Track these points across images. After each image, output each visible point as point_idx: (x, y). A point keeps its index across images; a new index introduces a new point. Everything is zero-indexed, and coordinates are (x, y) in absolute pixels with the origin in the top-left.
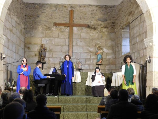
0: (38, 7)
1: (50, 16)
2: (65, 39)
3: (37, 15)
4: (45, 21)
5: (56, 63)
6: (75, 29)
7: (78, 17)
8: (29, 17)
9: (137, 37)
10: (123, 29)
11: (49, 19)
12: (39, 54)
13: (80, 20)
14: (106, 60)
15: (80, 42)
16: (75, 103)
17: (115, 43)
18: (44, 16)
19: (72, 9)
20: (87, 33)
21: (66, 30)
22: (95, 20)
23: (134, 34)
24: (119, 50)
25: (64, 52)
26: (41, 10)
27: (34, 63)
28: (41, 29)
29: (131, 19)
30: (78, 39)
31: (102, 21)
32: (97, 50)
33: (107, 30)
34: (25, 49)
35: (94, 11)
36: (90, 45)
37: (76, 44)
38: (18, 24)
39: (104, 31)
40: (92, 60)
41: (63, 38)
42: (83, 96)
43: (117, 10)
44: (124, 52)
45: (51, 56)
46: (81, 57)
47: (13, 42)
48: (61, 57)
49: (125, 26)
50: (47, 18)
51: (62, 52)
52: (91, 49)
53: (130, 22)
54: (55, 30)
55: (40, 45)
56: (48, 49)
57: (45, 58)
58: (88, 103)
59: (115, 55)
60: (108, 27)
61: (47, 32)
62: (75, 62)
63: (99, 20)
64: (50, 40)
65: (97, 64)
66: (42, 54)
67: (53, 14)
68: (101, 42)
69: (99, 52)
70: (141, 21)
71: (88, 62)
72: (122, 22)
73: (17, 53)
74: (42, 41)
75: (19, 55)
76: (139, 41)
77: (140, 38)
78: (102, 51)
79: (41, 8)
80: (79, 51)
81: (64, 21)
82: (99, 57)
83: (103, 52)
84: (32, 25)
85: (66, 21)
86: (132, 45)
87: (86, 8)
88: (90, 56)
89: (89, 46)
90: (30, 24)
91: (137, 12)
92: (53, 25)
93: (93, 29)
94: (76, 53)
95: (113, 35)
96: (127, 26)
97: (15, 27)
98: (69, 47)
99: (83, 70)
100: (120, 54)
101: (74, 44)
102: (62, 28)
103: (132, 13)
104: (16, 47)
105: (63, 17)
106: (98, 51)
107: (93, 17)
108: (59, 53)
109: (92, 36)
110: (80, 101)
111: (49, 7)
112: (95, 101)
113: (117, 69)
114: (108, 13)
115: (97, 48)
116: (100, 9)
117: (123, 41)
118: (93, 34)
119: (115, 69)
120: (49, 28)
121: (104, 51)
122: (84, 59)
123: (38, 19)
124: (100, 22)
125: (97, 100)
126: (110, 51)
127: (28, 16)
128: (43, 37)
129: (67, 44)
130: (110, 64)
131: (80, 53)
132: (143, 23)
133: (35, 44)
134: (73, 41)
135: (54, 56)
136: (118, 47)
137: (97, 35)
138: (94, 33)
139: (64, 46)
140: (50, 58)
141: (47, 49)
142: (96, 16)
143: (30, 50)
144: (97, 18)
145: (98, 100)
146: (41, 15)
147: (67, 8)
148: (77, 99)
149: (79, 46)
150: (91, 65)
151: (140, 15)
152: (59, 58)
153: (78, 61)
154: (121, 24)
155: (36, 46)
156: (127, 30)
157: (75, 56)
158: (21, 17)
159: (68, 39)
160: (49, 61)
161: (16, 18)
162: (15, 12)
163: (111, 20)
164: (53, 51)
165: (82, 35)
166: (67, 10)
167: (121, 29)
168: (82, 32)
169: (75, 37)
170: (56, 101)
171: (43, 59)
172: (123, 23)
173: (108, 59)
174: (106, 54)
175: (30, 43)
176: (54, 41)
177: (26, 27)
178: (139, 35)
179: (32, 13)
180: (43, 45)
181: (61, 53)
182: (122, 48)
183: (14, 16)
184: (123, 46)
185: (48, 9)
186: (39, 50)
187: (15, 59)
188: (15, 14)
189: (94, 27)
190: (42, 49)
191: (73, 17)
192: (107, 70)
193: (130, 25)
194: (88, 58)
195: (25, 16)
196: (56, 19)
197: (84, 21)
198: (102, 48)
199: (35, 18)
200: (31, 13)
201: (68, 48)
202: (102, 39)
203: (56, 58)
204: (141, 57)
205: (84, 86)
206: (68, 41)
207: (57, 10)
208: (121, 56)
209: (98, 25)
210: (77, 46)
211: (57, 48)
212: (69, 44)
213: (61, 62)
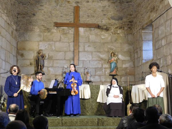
0: (34, 2)
1: (50, 14)
2: (69, 43)
3: (33, 13)
4: (43, 20)
5: (58, 74)
6: (81, 30)
7: (86, 14)
8: (23, 15)
9: (162, 39)
10: (143, 29)
11: (48, 18)
12: (35, 62)
13: (88, 18)
14: (122, 70)
15: (88, 47)
16: (84, 126)
17: (134, 48)
18: (41, 13)
19: (77, 5)
20: (97, 35)
21: (70, 32)
22: (107, 18)
23: (159, 36)
24: (139, 56)
25: (68, 60)
26: (37, 7)
27: (29, 74)
28: (38, 31)
29: (154, 16)
30: (85, 43)
31: (115, 20)
32: (110, 56)
33: (123, 31)
34: (18, 57)
35: (105, 7)
36: (102, 50)
37: (83, 49)
38: (8, 24)
39: (118, 32)
40: (104, 69)
41: (66, 41)
42: (94, 116)
43: (135, 6)
44: (146, 59)
45: (51, 65)
46: (90, 66)
47: (2, 48)
48: (63, 67)
49: (145, 26)
50: (46, 16)
51: (65, 59)
52: (103, 56)
53: (153, 20)
54: (56, 31)
55: (36, 51)
56: (47, 57)
57: (43, 68)
58: (100, 126)
59: (134, 63)
60: (124, 28)
61: (45, 34)
62: (82, 72)
63: (113, 18)
64: (49, 44)
65: (110, 75)
67: (53, 12)
68: (116, 46)
69: (113, 59)
70: (168, 19)
71: (98, 73)
72: (143, 20)
73: (8, 62)
74: (40, 46)
75: (10, 64)
76: (166, 43)
77: (167, 40)
78: (116, 58)
79: (37, 4)
80: (86, 58)
81: (67, 20)
82: (113, 65)
83: (118, 59)
84: (27, 25)
85: (69, 20)
86: (156, 49)
87: (95, 3)
88: (101, 65)
89: (100, 52)
90: (24, 24)
91: (163, 8)
92: (53, 26)
93: (104, 30)
94: (83, 61)
95: (130, 37)
96: (148, 26)
97: (4, 28)
98: (74, 54)
99: (92, 82)
100: (140, 61)
101: (81, 49)
102: (65, 29)
103: (156, 8)
104: (5, 54)
105: (66, 15)
106: (111, 58)
107: (105, 15)
108: (61, 61)
109: (102, 39)
110: (90, 123)
111: (48, 3)
112: (110, 122)
113: (136, 81)
114: (123, 9)
115: (110, 54)
116: (113, 4)
117: (143, 45)
118: (104, 36)
119: (134, 80)
120: (48, 29)
121: (119, 57)
122: (93, 68)
123: (34, 18)
124: (114, 21)
125: (112, 121)
126: (128, 58)
127: (21, 15)
128: (41, 41)
129: (72, 49)
130: (127, 74)
131: (88, 61)
132: (170, 20)
133: (30, 50)
134: (79, 46)
135: (55, 65)
136: (137, 52)
137: (109, 38)
138: (107, 35)
139: (68, 51)
140: (49, 67)
141: (46, 56)
142: (109, 14)
143: (23, 58)
144: (110, 16)
145: (114, 122)
146: (38, 13)
147: (72, 3)
148: (86, 120)
149: (87, 52)
150: (102, 76)
151: (167, 11)
153: (86, 71)
154: (141, 23)
155: (31, 52)
156: (149, 30)
157: (82, 65)
158: (12, 15)
159: (73, 43)
160: (49, 71)
161: (5, 17)
162: (5, 9)
163: (128, 18)
164: (54, 58)
165: (90, 37)
166: (70, 6)
167: (141, 29)
168: (91, 34)
169: (81, 40)
170: (59, 123)
171: (41, 69)
172: (143, 22)
173: (124, 68)
174: (121, 61)
175: (24, 49)
176: (55, 46)
177: (18, 28)
178: (166, 37)
179: (27, 11)
180: (41, 51)
181: (64, 62)
182: (142, 54)
183: (3, 14)
184: (143, 51)
185: (46, 5)
186: (35, 58)
187: (4, 70)
188: (4, 12)
189: (105, 27)
190: (39, 56)
191: (79, 15)
192: (123, 82)
193: (153, 23)
194: (99, 67)
195: (17, 15)
196: (57, 17)
197: (93, 20)
198: (117, 54)
199: (30, 17)
200: (25, 10)
201: (72, 55)
202: (117, 42)
203: (57, 68)
204: (169, 65)
205: (94, 104)
206: (73, 46)
207: (59, 6)
208: (142, 64)
209: (112, 25)
210: (85, 52)
211: (59, 55)
212: (74, 50)
213: (64, 73)
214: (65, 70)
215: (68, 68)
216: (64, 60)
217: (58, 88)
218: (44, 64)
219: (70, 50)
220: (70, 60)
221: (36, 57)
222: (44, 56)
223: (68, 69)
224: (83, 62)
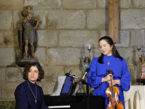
5: (71, 64)
12: (17, 37)
25: (92, 30)
37: (130, 1)
45: (53, 43)
48: (83, 45)
51: (86, 28)
55: (18, 11)
56: (44, 23)
57: (35, 51)
66: (26, 38)
80: (138, 24)
94: (131, 30)
98: (107, 14)
101: (124, 2)
108: (77, 34)
129: (103, 3)
131: (143, 31)
133: (3, 7)
135: (63, 43)
139: (93, 9)
140: (49, 48)
141: (41, 22)
149: (140, 8)
152: (78, 48)
155: (6, 13)
157: (128, 42)
160: (49, 57)
164: (59, 27)
180: (29, 11)
181: (85, 34)
186: (15, 27)
190: (25, 21)
201: (104, 17)
203: (69, 49)
210: (133, 8)
211: (72, 18)
212: (108, 4)
213: (85, 61)
214: (87, 54)
215: (93, 48)
216: (83, 29)
217: (74, 94)
218: (37, 40)
219: (97, 6)
220: (97, 30)
221: (17, 25)
222: (37, 21)
223: (93, 52)
224: (131, 33)
